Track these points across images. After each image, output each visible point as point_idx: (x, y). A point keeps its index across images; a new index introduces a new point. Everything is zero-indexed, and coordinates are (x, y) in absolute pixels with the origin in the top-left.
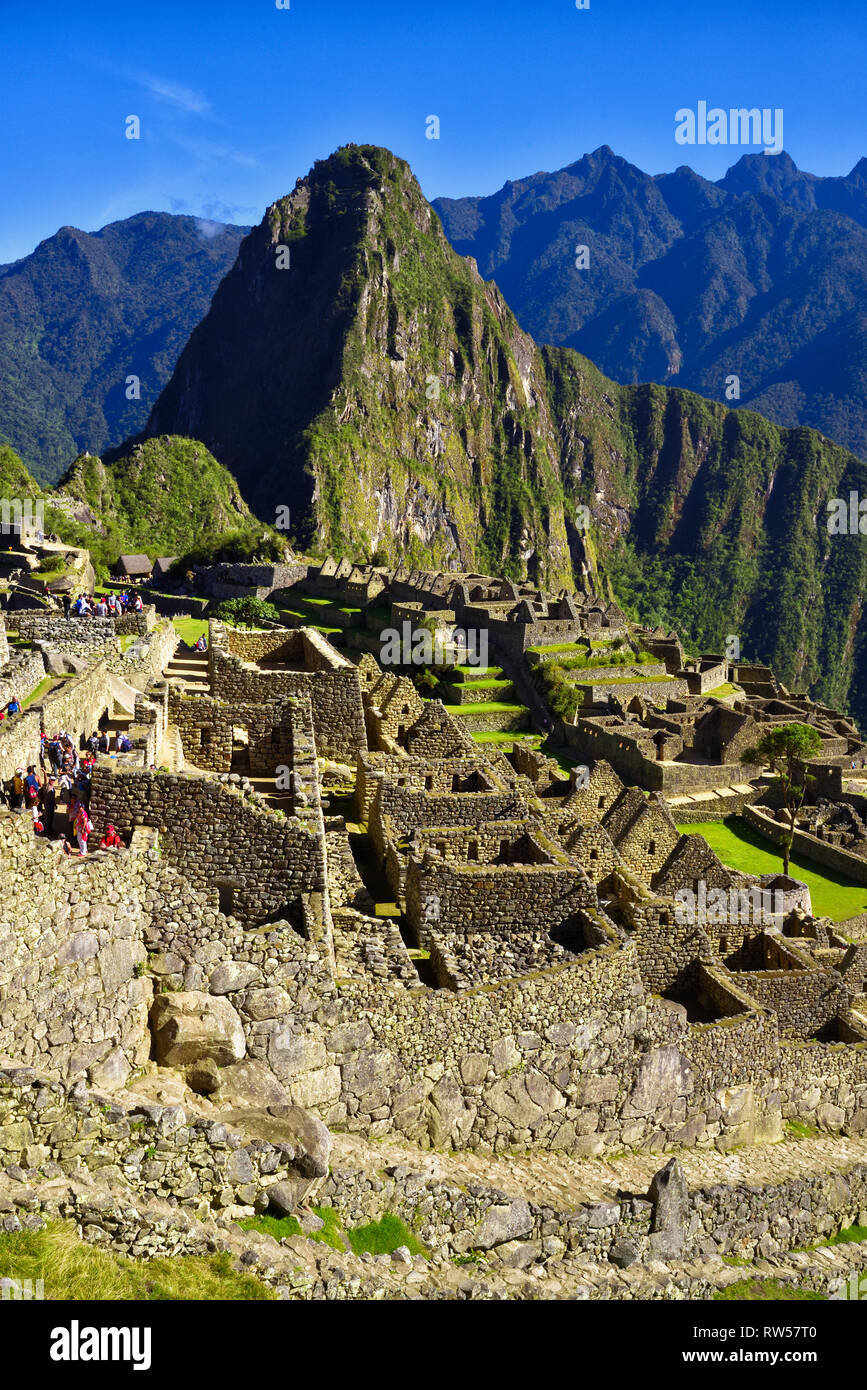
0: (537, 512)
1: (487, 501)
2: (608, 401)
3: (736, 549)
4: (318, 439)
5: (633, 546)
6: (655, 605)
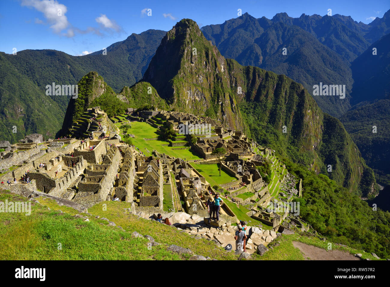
0: (223, 94)
1: (212, 92)
2: (241, 70)
3: (267, 100)
4: (175, 81)
5: (246, 100)
6: (250, 112)
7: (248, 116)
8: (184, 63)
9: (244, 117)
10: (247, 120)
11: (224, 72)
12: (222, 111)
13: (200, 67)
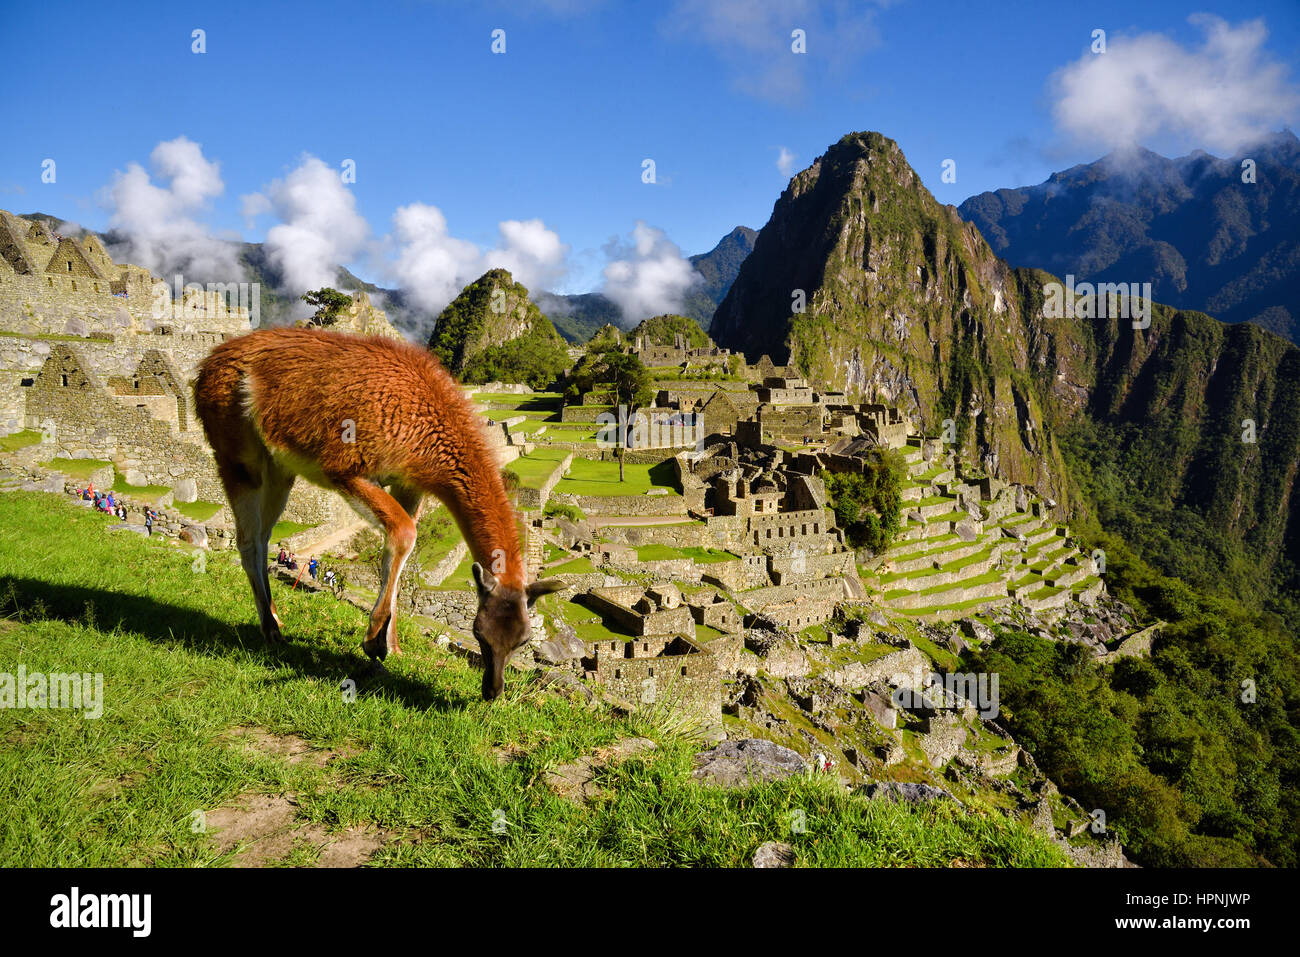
0: (984, 382)
1: (945, 372)
3: (1180, 418)
4: (798, 323)
5: (1090, 416)
6: (1105, 459)
7: (1098, 472)
8: (837, 268)
9: (1080, 476)
10: (1090, 486)
11: (1006, 313)
12: (981, 440)
13: (899, 284)
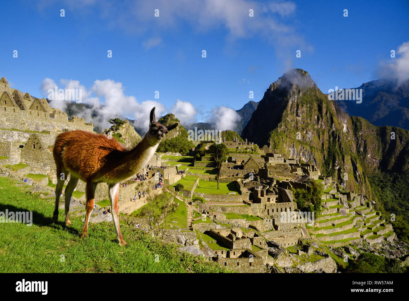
0: (340, 157)
1: (326, 153)
5: (380, 170)
6: (386, 186)
7: (384, 191)
8: (287, 115)
9: (377, 192)
10: (381, 196)
11: (348, 132)
12: (339, 178)
13: (309, 121)
